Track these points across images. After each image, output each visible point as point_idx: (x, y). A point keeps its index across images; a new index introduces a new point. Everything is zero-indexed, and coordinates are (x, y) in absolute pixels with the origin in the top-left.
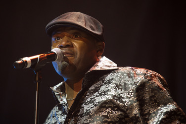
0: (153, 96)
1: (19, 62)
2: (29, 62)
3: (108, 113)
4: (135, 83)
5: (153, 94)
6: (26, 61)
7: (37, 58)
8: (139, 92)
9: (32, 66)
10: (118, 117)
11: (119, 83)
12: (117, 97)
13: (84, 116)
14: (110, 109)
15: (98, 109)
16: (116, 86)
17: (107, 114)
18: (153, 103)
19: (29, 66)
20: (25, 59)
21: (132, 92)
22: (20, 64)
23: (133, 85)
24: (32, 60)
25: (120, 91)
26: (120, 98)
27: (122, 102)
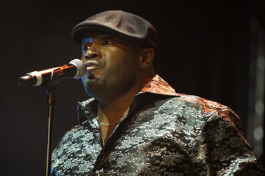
0: (228, 139)
1: (26, 77)
2: (39, 77)
3: (163, 153)
4: (204, 118)
5: (228, 136)
6: (35, 77)
7: (51, 73)
8: (210, 130)
9: (43, 84)
10: (174, 162)
11: (181, 115)
12: (178, 134)
13: (127, 153)
14: (166, 148)
15: (150, 147)
16: (178, 119)
17: (160, 155)
18: (225, 149)
19: (39, 83)
20: (34, 74)
21: (199, 130)
22: (26, 80)
23: (202, 120)
24: (43, 76)
25: (182, 126)
26: (182, 136)
27: (185, 141)
